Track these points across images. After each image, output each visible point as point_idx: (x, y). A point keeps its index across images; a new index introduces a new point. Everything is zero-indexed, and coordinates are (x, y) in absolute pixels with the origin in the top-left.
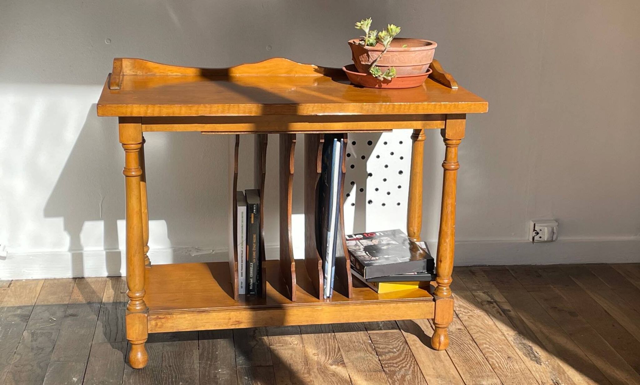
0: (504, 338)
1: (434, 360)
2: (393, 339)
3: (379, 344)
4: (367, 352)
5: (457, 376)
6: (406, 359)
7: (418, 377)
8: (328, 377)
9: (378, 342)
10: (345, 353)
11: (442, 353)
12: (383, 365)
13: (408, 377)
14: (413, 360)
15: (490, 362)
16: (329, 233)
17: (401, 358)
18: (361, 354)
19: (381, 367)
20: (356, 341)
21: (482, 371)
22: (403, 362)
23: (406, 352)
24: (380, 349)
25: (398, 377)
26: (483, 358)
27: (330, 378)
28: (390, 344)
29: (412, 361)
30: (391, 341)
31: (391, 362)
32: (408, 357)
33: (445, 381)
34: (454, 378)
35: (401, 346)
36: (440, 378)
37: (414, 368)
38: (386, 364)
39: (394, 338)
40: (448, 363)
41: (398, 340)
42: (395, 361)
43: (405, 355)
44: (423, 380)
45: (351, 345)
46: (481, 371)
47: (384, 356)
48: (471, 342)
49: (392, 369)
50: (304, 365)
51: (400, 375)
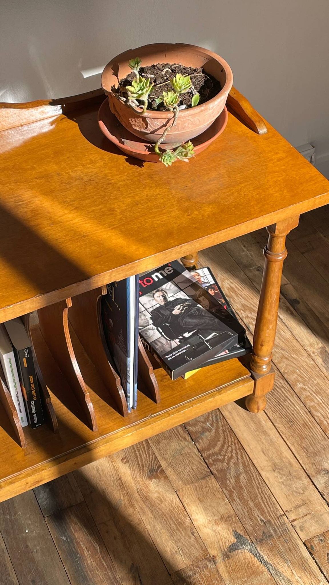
0: (312, 362)
1: (258, 433)
4: (180, 438)
5: (293, 461)
6: (227, 441)
7: (253, 476)
10: (157, 448)
11: (261, 415)
12: (207, 461)
13: (241, 477)
14: (236, 441)
15: (316, 418)
16: (128, 359)
17: (221, 440)
19: (206, 466)
21: (315, 440)
22: (226, 447)
23: (222, 426)
24: (192, 426)
25: (231, 481)
26: (305, 412)
31: (213, 451)
32: (227, 437)
33: (284, 475)
34: (291, 465)
36: (277, 470)
37: (242, 457)
38: (209, 456)
40: (272, 432)
42: (216, 449)
43: (223, 432)
44: (261, 480)
46: (313, 440)
47: (201, 441)
48: (282, 381)
49: (219, 465)
50: (119, 487)
51: (233, 478)
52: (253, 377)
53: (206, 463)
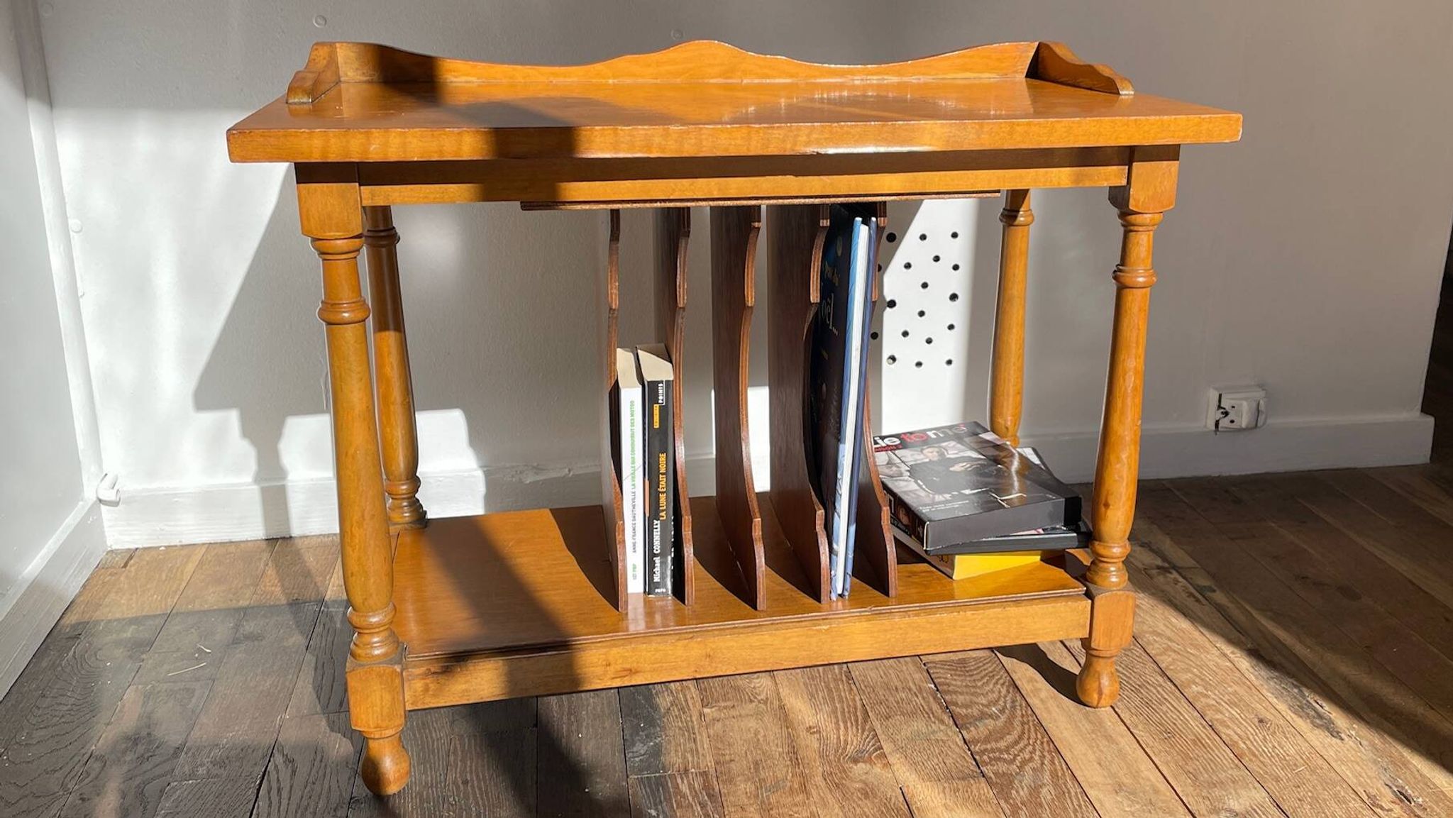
1: (1094, 736)
2: (982, 678)
3: (955, 692)
4: (933, 719)
5: (1163, 786)
6: (1026, 736)
7: (1069, 793)
8: (854, 801)
9: (950, 689)
10: (881, 724)
11: (1105, 712)
12: (977, 757)
13: (1044, 791)
14: (1045, 740)
15: (1224, 737)
16: (841, 446)
17: (1015, 734)
18: (919, 725)
19: (974, 763)
20: (899, 684)
21: (1216, 766)
22: (1022, 745)
23: (1023, 716)
24: (960, 707)
25: (1021, 793)
26: (1202, 724)
27: (859, 806)
28: (978, 691)
29: (1042, 743)
30: (979, 684)
31: (994, 745)
32: (1029, 731)
33: (1138, 803)
34: (1156, 791)
35: (1005, 696)
36: (1123, 794)
37: (1052, 762)
38: (983, 752)
39: (985, 676)
40: (1126, 741)
41: (994, 681)
42: (1002, 744)
43: (1023, 724)
44: (1085, 801)
45: (891, 699)
46: (1212, 765)
47: (972, 729)
48: (1160, 679)
49: (1002, 767)
50: (789, 763)
51: (1025, 789)
52: (1089, 595)
53: (975, 760)
